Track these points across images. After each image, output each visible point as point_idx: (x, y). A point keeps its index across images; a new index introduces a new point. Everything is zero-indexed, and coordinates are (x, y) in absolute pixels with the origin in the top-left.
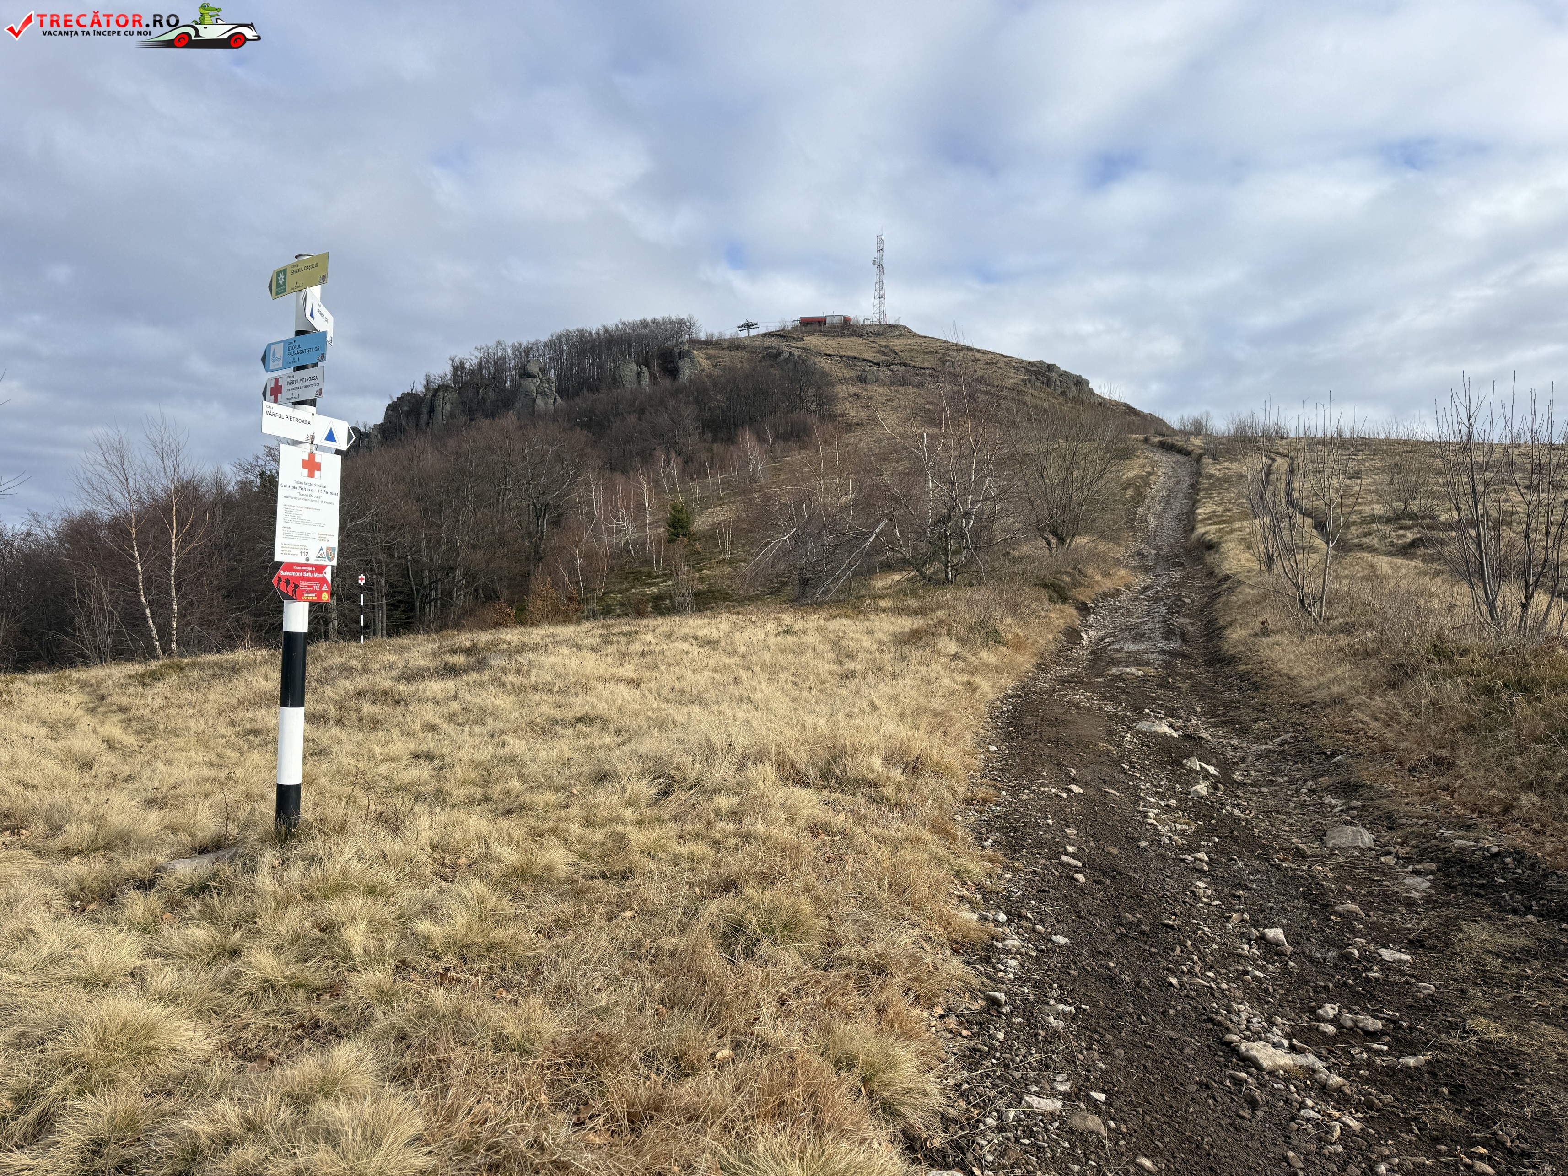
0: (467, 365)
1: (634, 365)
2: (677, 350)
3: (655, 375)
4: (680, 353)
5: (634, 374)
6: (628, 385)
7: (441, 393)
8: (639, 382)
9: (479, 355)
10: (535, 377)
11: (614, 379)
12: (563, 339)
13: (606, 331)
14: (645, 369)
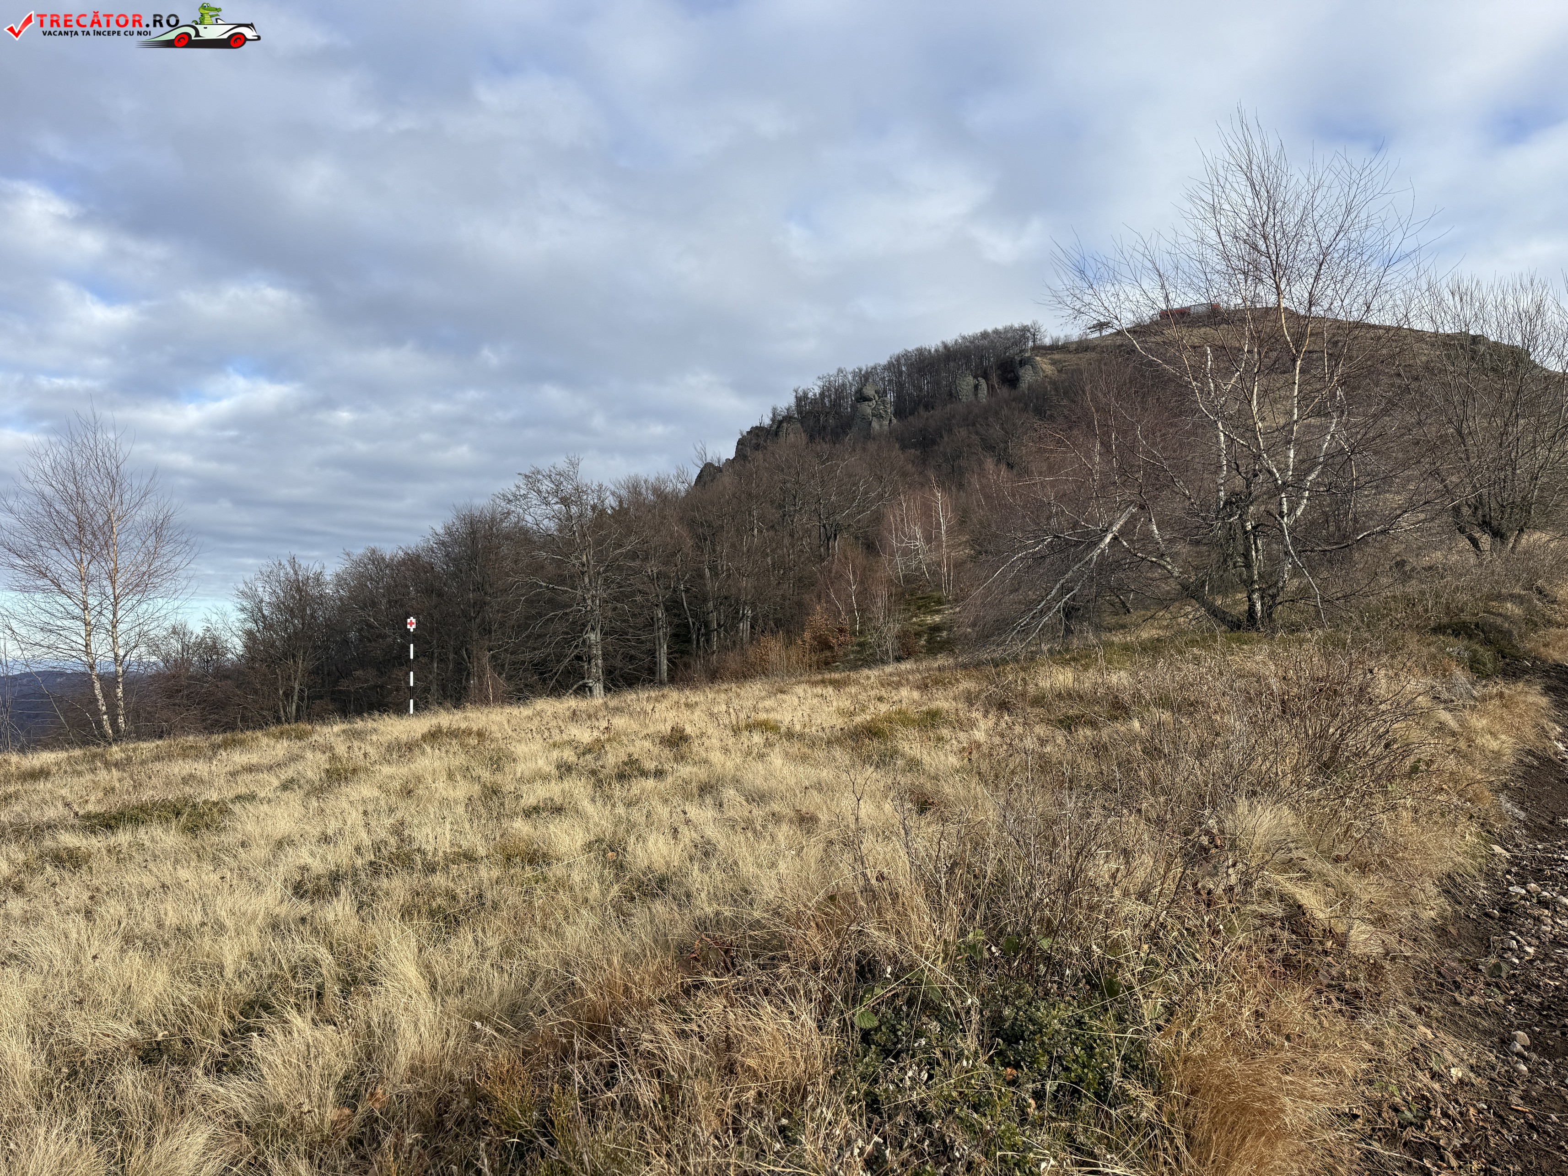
0: (810, 395)
1: (971, 378)
2: (1017, 358)
3: (993, 387)
4: (1021, 361)
5: (971, 387)
6: (964, 400)
7: (785, 425)
8: (976, 395)
9: (820, 383)
10: (870, 400)
11: (951, 395)
12: (903, 361)
13: (946, 346)
14: (982, 381)
